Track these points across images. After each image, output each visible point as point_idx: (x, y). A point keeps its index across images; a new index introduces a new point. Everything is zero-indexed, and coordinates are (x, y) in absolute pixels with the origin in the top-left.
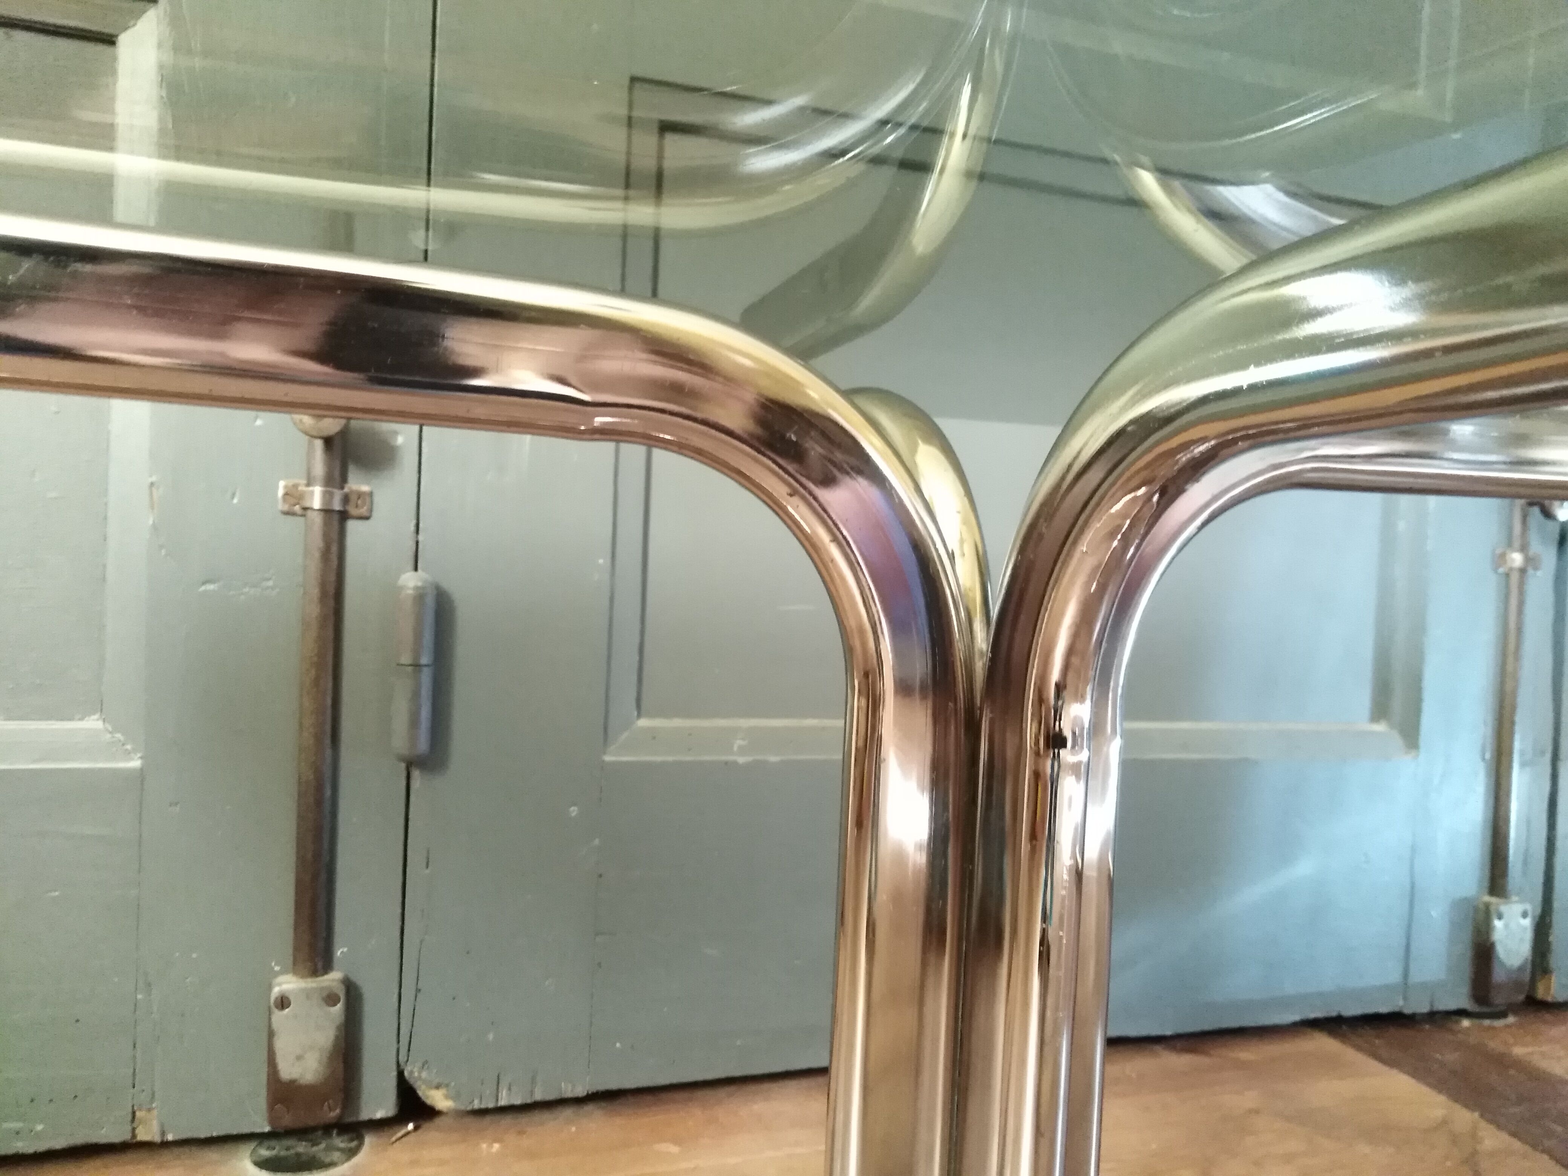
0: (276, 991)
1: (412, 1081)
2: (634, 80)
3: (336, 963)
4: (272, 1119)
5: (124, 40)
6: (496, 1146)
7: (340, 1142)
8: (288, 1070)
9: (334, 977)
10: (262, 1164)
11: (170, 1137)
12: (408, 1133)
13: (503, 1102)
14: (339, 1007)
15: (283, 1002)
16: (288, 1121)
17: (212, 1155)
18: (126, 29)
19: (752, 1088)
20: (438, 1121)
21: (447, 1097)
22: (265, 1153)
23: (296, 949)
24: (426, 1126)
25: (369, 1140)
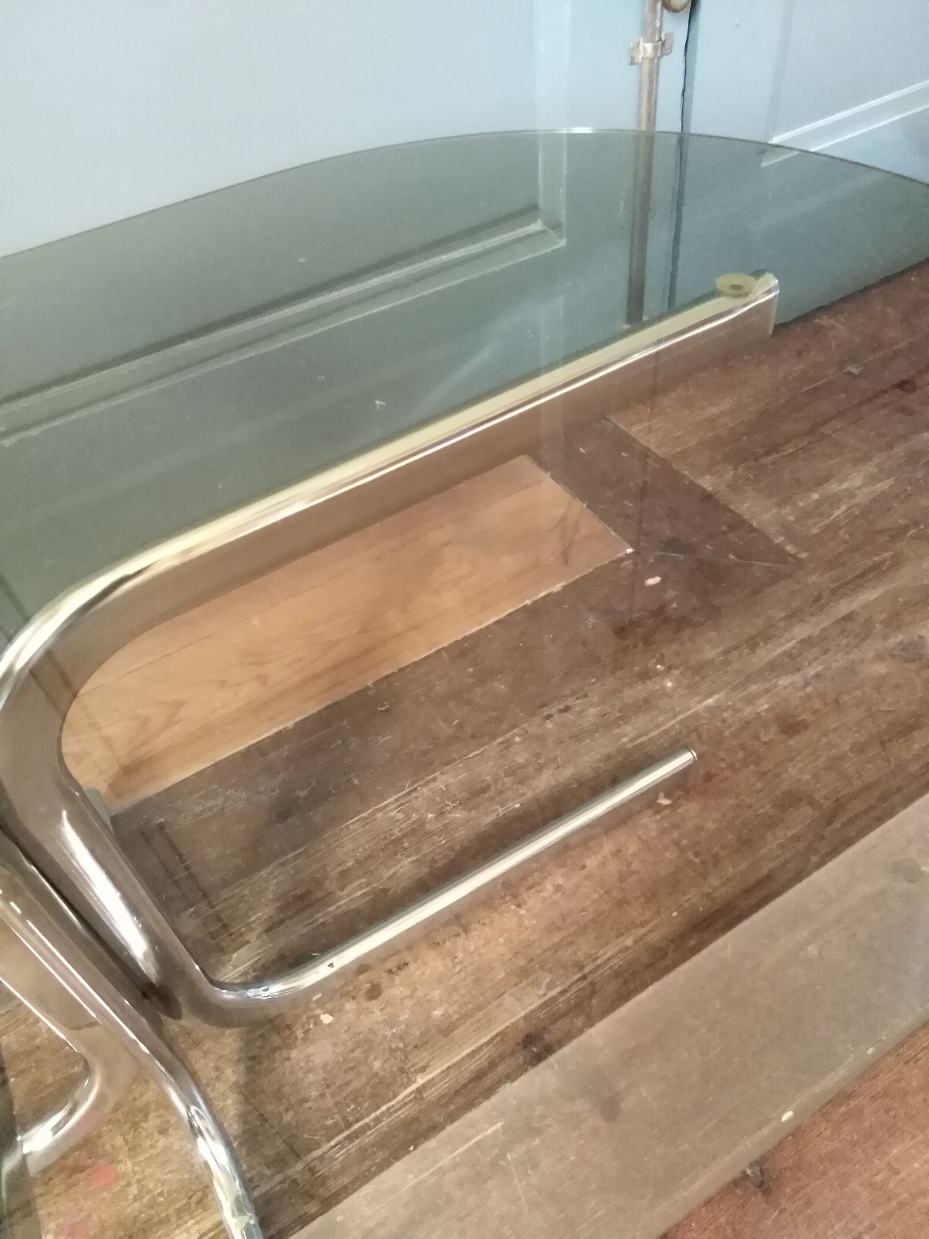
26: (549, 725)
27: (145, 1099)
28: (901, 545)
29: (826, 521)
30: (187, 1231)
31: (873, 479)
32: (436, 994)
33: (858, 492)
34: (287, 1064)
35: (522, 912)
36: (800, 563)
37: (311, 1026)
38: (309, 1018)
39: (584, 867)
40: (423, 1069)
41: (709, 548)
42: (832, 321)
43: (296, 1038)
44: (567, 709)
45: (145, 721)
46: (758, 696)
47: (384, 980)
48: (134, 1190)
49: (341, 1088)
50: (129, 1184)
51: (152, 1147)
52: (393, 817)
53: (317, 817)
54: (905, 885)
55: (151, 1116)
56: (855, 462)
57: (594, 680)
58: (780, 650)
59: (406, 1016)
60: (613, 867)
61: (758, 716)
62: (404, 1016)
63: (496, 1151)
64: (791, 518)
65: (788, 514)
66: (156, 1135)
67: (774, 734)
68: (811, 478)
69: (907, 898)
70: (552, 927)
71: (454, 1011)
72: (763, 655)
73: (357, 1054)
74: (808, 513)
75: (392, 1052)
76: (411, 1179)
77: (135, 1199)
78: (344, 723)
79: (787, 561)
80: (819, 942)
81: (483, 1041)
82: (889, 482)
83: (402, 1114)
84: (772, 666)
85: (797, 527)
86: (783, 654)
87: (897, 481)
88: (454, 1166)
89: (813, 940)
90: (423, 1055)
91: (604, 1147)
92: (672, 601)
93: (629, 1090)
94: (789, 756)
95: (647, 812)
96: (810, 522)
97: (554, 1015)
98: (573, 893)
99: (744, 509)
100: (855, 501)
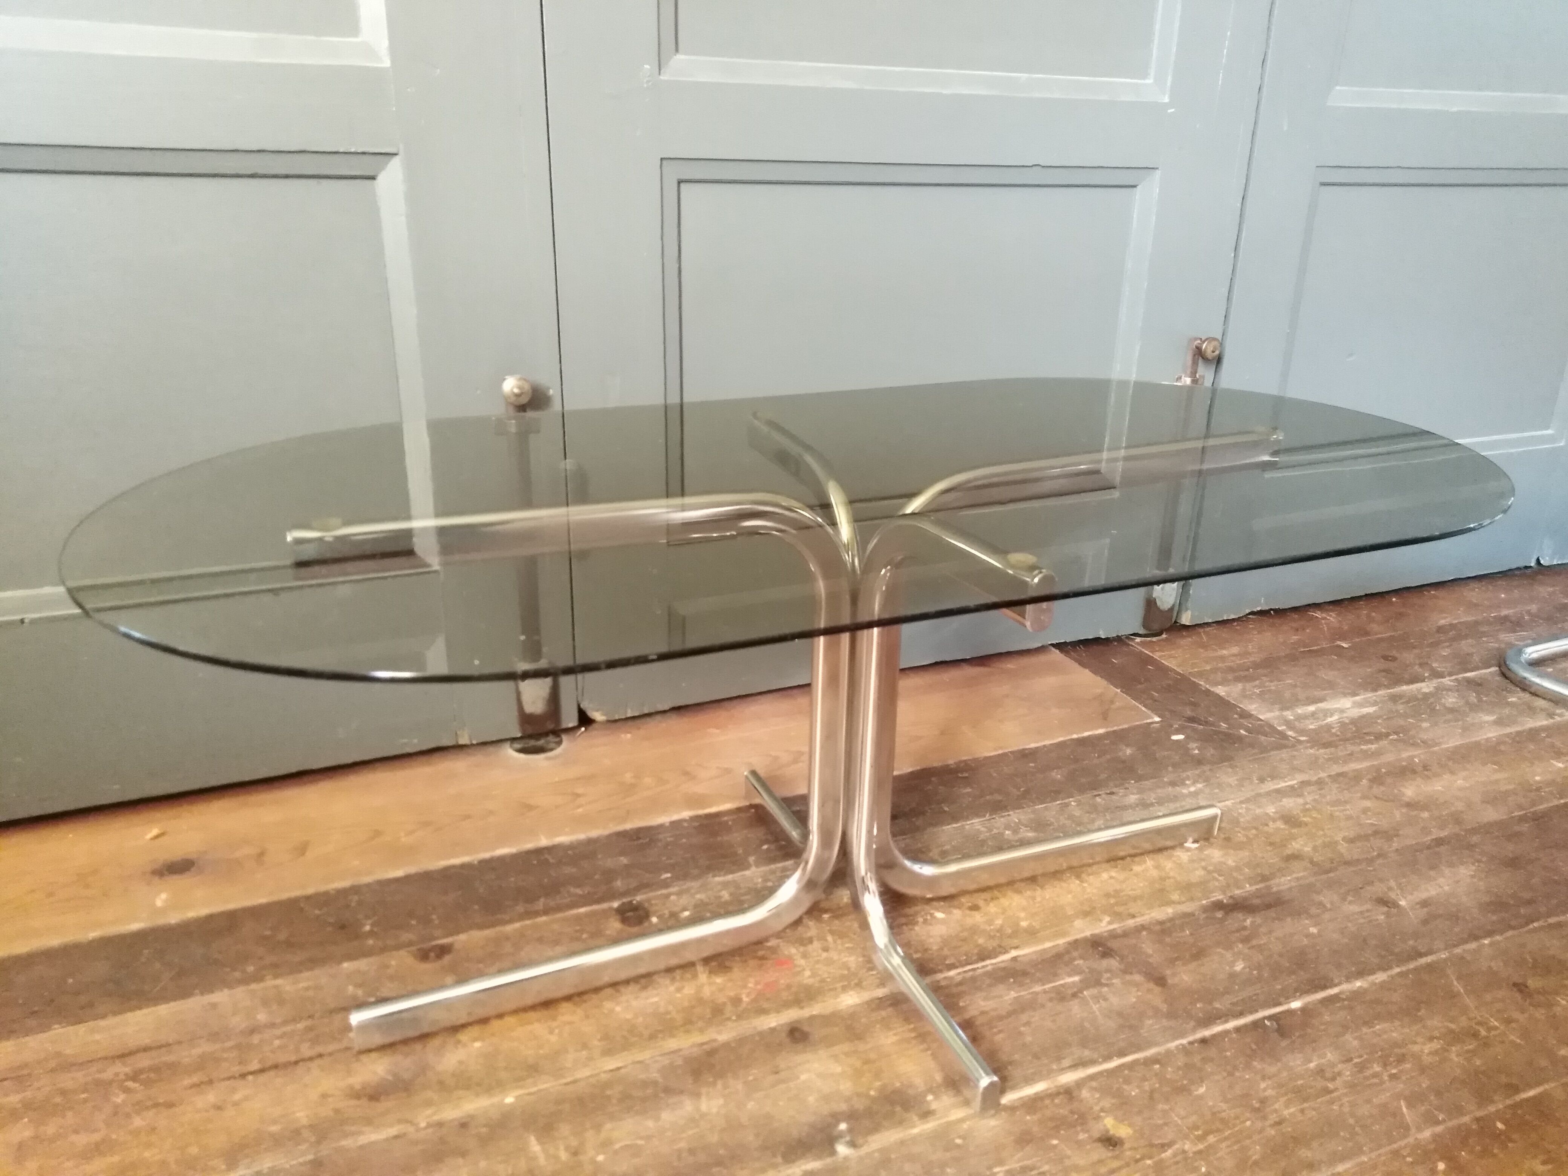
1: (584, 709)
2: (662, 159)
4: (523, 730)
5: (379, 178)
6: (629, 735)
7: (551, 738)
8: (528, 709)
10: (517, 751)
11: (474, 742)
12: (583, 733)
13: (629, 715)
16: (530, 731)
17: (491, 749)
18: (381, 171)
19: (750, 699)
20: (594, 726)
21: (601, 715)
22: (519, 747)
23: (524, 652)
24: (590, 728)
25: (566, 737)
26: (1098, 799)
28: (1384, 743)
29: (1321, 723)
30: (851, 995)
31: (1360, 705)
32: (1022, 915)
33: (1347, 711)
34: (913, 932)
35: (1085, 885)
36: (1298, 741)
37: (929, 917)
38: (926, 914)
39: (1132, 870)
40: (1016, 948)
41: (1224, 725)
42: (1324, 615)
43: (918, 922)
44: (1112, 793)
45: (776, 758)
46: (1266, 804)
47: (981, 904)
48: (808, 973)
49: (956, 947)
50: (804, 970)
51: (817, 956)
52: (978, 830)
53: (919, 822)
54: (1385, 909)
55: (815, 943)
57: (1133, 782)
58: (1284, 784)
59: (1001, 923)
60: (1155, 873)
61: (1267, 814)
62: (999, 922)
63: (1076, 989)
64: (1292, 718)
65: (1289, 715)
66: (820, 951)
67: (1280, 825)
68: (1307, 698)
69: (1388, 915)
70: (1108, 895)
71: (1036, 925)
72: (1270, 786)
73: (965, 934)
74: (1305, 717)
75: (993, 937)
76: (1013, 994)
77: (810, 977)
78: (933, 779)
79: (1289, 740)
80: (1319, 927)
81: (1061, 941)
82: (1374, 708)
83: (1003, 965)
84: (1278, 791)
85: (1296, 723)
86: (1286, 786)
87: (1381, 708)
88: (1045, 992)
89: (1315, 926)
90: (1016, 942)
91: (1156, 996)
92: (1193, 749)
93: (1174, 975)
94: (1293, 838)
95: (1178, 849)
96: (1307, 722)
97: (1113, 935)
98: (1124, 882)
99: (1252, 707)
100: (1345, 715)
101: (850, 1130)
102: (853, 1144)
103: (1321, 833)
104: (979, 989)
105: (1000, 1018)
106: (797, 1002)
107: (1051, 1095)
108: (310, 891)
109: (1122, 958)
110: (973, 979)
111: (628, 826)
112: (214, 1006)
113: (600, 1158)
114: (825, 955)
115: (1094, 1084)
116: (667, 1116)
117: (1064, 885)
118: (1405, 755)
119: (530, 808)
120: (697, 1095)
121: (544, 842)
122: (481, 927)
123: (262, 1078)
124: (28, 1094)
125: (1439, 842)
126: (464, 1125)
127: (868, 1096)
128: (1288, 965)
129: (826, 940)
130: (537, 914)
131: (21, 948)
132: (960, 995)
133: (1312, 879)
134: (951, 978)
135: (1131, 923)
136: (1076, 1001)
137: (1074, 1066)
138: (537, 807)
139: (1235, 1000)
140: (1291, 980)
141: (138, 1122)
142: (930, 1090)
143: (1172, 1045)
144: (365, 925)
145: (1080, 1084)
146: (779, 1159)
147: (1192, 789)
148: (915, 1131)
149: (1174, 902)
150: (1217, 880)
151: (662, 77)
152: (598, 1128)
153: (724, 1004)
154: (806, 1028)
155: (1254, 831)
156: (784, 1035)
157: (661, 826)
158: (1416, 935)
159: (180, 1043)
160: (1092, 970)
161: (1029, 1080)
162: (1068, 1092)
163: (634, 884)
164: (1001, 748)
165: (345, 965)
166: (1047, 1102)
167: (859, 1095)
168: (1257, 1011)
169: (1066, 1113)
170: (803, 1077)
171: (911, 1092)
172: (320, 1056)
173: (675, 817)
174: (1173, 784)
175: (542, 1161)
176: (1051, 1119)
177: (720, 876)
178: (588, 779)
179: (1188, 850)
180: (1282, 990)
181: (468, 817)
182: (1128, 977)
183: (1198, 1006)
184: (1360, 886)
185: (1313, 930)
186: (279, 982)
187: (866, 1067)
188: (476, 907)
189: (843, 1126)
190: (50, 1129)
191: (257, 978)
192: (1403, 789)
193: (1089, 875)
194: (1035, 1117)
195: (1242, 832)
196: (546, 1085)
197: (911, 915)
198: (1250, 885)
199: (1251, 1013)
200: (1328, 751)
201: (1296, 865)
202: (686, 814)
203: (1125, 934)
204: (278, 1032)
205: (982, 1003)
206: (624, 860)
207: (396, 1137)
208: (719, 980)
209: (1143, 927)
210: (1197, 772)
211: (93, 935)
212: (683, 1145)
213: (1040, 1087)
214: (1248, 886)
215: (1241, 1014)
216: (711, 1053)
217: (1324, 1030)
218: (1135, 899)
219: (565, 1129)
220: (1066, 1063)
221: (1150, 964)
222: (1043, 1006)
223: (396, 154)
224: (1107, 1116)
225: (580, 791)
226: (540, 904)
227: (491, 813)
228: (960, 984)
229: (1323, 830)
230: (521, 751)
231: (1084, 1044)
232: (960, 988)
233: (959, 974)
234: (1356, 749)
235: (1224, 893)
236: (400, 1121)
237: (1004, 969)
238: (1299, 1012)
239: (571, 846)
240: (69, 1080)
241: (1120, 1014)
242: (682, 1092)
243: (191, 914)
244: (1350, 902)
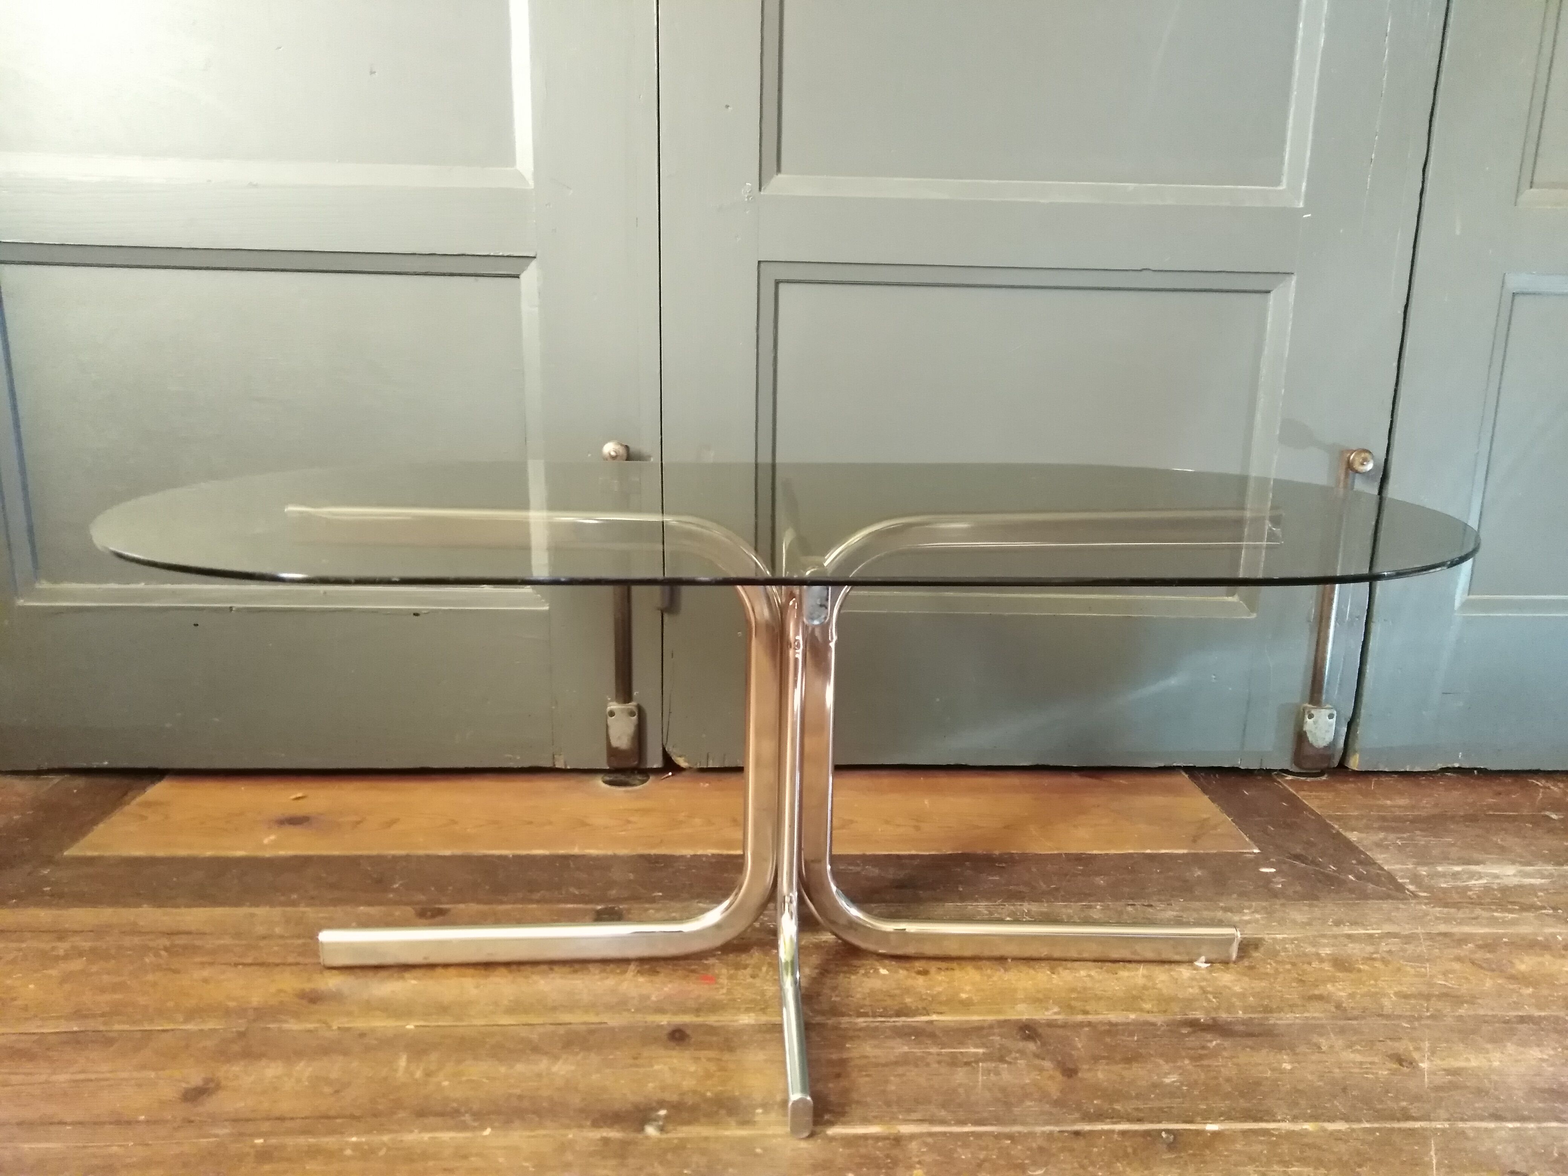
0: (609, 708)
1: (669, 753)
2: (759, 262)
3: (634, 699)
4: (610, 764)
5: (522, 276)
6: (707, 785)
7: (639, 777)
8: (615, 743)
9: (632, 705)
10: (606, 782)
11: (569, 767)
12: (669, 777)
13: (710, 766)
14: (635, 718)
15: (612, 714)
16: (616, 764)
17: (585, 777)
18: (523, 271)
20: (682, 772)
21: (685, 761)
22: (607, 778)
23: (617, 690)
24: (677, 774)
25: (652, 778)
26: (1129, 907)
27: (747, 962)
28: (1529, 915)
29: (1459, 883)
30: (749, 1017)
31: (1527, 875)
32: (968, 988)
33: (1505, 878)
34: (847, 980)
35: (1054, 976)
36: (1415, 896)
37: (871, 971)
38: (870, 967)
39: (1116, 973)
40: (942, 1013)
41: (1332, 867)
42: (1547, 783)
43: (858, 973)
44: (1151, 906)
46: (1325, 945)
47: (933, 970)
48: (724, 991)
49: (879, 1000)
50: (722, 988)
51: (743, 980)
52: (980, 911)
53: (924, 894)
54: (1395, 1066)
55: (748, 969)
56: (1513, 862)
57: (1182, 900)
58: (1362, 932)
59: (941, 990)
60: (1141, 981)
61: (1318, 954)
62: (939, 989)
63: (973, 1059)
64: (1425, 873)
65: (1423, 871)
66: (748, 977)
67: (1327, 966)
68: (1459, 858)
69: (1393, 1072)
70: (1073, 990)
71: (976, 999)
72: (1347, 930)
73: (897, 992)
74: (1443, 875)
75: (922, 1000)
76: (906, 1049)
77: (723, 994)
78: (967, 863)
79: (1405, 893)
80: (1296, 1065)
81: (991, 1018)
82: (1543, 881)
83: (914, 1024)
84: (1349, 936)
85: (1426, 880)
86: (1364, 934)
87: (1553, 882)
88: (939, 1054)
89: (1291, 1062)
90: (944, 1008)
91: (1054, 1085)
92: (1278, 883)
93: (1089, 1070)
94: (1333, 980)
95: (1185, 966)
96: (1442, 880)
97: (1051, 1024)
98: (1100, 981)
99: (1380, 857)
100: (1498, 881)
101: (666, 1117)
102: (662, 1129)
103: (1372, 982)
104: (874, 1037)
105: (877, 1065)
106: (697, 1011)
107: (877, 1138)
108: (374, 853)
109: (1044, 1044)
110: (876, 1029)
111: (653, 852)
112: (253, 915)
113: (446, 1083)
114: (750, 980)
115: (930, 1140)
116: (520, 1067)
117: (1032, 972)
118: (1548, 930)
119: (584, 824)
120: (556, 1058)
121: (576, 851)
122: (479, 902)
123: (248, 969)
124: (99, 944)
125: (1522, 1020)
126: (362, 1035)
127: (703, 1096)
128: (1230, 1090)
129: (760, 970)
130: (531, 901)
131: (160, 853)
132: (851, 1038)
133: (1324, 1022)
134: (856, 1024)
135: (1080, 1018)
136: (965, 1069)
137: (922, 1121)
138: (589, 825)
139: (1142, 1107)
140: (1223, 1105)
141: (150, 977)
142: (765, 1106)
143: (1038, 1129)
144: (395, 883)
145: (912, 1137)
146: (589, 1123)
147: (1246, 918)
148: (727, 1133)
149: (1142, 1010)
150: (1210, 1001)
151: (762, 193)
152: (459, 1062)
153: (634, 998)
154: (688, 1032)
155: (1288, 967)
156: (665, 1032)
157: (682, 857)
158: (1417, 1098)
159: (211, 934)
160: (1002, 1047)
161: (865, 1121)
162: (897, 1140)
163: (625, 893)
164: (1057, 849)
165: (362, 908)
166: (870, 1142)
167: (695, 1092)
168: (1160, 1122)
169: (881, 1155)
170: (656, 1067)
171: (744, 1102)
172: (297, 964)
173: (700, 852)
174: (1226, 909)
175: (400, 1074)
176: (861, 1156)
177: (704, 903)
178: (645, 812)
179: (1197, 968)
180: (1205, 1110)
181: (531, 823)
182: (1037, 1062)
183: (1095, 1102)
184: (1381, 1039)
185: (1288, 1066)
186: (308, 909)
187: (719, 1073)
188: (487, 887)
189: (663, 1112)
190: (94, 968)
191: (294, 904)
192: (1517, 962)
193: (1066, 969)
194: (847, 1151)
195: (1274, 965)
196: (445, 1022)
197: (855, 966)
198: (1244, 1013)
199: (1152, 1122)
200: (1446, 910)
201: (1317, 1004)
202: (710, 851)
203: (1065, 1026)
204: (281, 942)
205: (868, 1049)
206: (631, 876)
207: (310, 1031)
208: (641, 979)
209: (1089, 1024)
210: (1264, 904)
211: (209, 853)
212: (518, 1091)
213: (874, 1129)
214: (1240, 1012)
215: (1140, 1120)
216: (591, 1032)
217: (1226, 1156)
218: (1099, 998)
219: (434, 1057)
220: (914, 1116)
221: (1071, 1055)
222: (928, 1065)
223: (535, 257)
224: (920, 1168)
225: (632, 819)
226: (537, 896)
227: (550, 823)
228: (860, 1030)
229: (1376, 980)
230: (611, 783)
231: (944, 1106)
232: (857, 1033)
233: (865, 1022)
234: (1485, 914)
235: (1207, 1012)
236: (319, 1021)
237: (914, 1027)
238: (1209, 1134)
239: (597, 858)
240: (127, 941)
241: (1003, 1090)
242: (546, 1053)
243: (282, 853)
244: (1358, 1051)
